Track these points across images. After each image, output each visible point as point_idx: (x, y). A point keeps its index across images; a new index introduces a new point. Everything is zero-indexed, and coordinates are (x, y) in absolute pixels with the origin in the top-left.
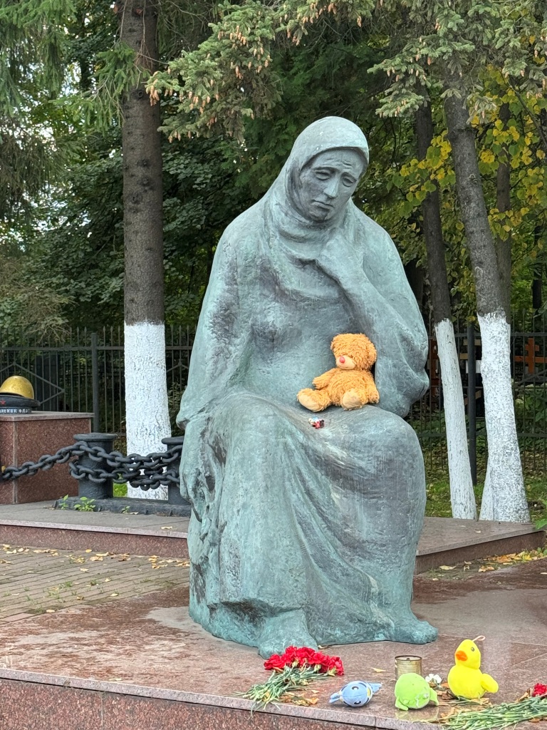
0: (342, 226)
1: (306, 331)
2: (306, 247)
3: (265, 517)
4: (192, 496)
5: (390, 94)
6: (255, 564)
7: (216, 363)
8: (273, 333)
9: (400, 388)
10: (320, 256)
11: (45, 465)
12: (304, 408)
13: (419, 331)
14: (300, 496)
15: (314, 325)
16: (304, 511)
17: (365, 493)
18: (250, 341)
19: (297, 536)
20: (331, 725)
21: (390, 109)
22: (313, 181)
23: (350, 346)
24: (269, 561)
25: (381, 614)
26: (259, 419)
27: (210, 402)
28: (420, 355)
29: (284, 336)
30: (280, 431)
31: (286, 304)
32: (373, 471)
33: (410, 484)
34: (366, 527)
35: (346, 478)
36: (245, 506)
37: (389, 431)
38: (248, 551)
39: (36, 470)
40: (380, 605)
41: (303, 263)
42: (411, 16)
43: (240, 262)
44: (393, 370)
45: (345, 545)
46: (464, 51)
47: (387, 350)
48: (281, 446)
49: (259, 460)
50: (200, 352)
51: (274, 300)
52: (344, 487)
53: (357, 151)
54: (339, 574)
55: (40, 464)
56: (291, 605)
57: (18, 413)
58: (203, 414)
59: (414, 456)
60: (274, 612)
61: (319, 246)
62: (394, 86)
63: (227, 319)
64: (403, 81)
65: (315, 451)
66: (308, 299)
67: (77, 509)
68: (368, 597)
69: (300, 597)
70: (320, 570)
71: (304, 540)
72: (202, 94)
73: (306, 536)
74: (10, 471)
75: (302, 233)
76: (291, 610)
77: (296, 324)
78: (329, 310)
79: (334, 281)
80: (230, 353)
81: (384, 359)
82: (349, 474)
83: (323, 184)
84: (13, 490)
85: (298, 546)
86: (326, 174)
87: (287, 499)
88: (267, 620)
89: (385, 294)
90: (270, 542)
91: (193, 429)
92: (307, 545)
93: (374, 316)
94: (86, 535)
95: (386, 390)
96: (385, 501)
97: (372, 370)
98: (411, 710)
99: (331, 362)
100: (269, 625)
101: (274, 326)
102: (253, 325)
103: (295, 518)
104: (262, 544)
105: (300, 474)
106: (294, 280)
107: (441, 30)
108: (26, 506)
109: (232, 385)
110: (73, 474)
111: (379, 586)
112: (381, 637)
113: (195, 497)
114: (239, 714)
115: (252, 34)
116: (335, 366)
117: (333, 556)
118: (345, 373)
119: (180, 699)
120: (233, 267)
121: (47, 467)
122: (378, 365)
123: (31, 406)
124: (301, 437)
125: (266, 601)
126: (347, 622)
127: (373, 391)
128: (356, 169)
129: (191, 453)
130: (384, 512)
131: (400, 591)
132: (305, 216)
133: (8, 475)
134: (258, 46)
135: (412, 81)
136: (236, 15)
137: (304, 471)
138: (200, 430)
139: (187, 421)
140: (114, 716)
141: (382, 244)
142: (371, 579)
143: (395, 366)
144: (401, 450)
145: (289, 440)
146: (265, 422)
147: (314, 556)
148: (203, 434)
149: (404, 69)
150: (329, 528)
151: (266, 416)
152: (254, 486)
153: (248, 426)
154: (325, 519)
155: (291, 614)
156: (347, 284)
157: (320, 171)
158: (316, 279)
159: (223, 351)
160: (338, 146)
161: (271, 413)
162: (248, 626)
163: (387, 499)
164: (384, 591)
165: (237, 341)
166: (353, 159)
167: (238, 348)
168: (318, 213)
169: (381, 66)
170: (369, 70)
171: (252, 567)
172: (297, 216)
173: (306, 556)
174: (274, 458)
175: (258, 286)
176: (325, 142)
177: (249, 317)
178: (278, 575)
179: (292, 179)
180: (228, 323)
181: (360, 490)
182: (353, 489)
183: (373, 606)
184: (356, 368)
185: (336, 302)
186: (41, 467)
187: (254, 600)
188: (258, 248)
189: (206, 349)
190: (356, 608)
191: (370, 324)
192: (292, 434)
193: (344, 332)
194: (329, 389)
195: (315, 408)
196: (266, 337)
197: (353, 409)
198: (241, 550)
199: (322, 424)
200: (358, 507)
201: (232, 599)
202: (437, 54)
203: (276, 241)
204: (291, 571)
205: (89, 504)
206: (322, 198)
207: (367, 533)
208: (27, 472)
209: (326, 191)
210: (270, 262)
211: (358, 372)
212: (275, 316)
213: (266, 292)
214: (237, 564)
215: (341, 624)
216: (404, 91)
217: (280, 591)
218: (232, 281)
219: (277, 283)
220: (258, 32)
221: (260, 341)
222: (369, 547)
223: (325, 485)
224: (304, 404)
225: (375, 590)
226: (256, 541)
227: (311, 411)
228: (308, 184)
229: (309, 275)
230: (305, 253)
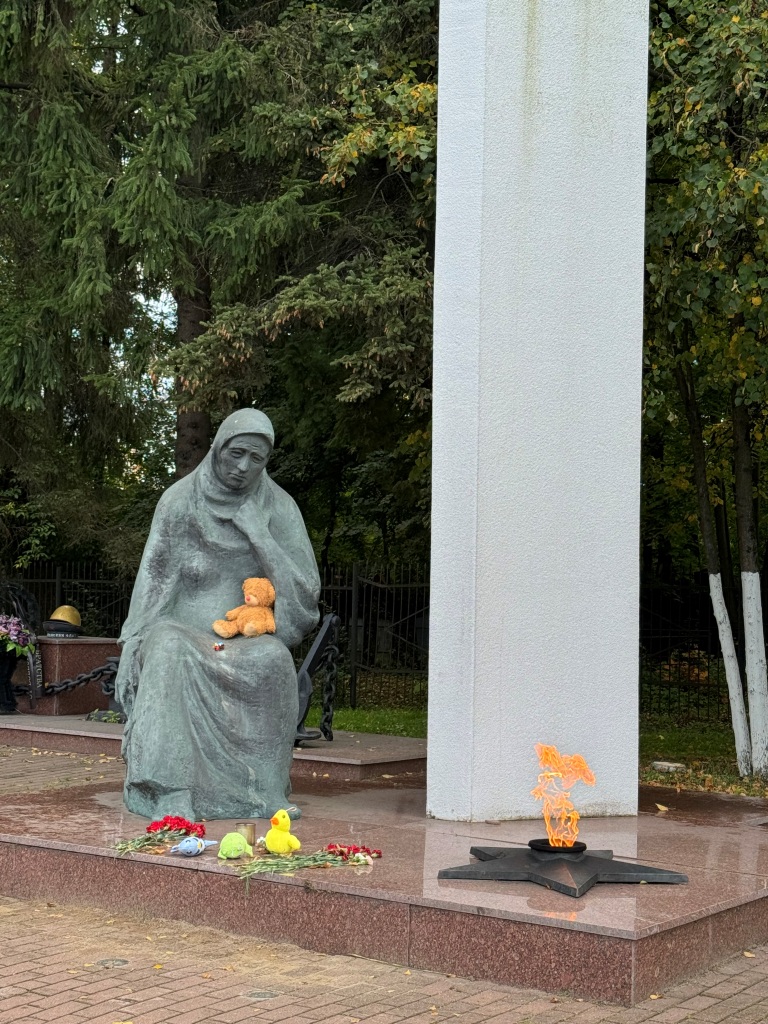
0: (256, 493)
1: (224, 575)
2: (225, 509)
3: (164, 717)
4: (122, 701)
5: (348, 383)
6: (153, 753)
7: (150, 597)
8: (197, 575)
9: (293, 622)
10: (235, 516)
11: (81, 682)
12: (217, 635)
13: (312, 577)
14: (195, 702)
15: (230, 570)
16: (198, 714)
17: (248, 702)
18: (179, 581)
19: (190, 733)
20: (169, 869)
21: (347, 395)
22: (229, 458)
23: (256, 588)
24: (164, 751)
25: (256, 797)
26: (166, 641)
27: (142, 628)
28: (312, 596)
29: (205, 578)
30: (182, 651)
31: (208, 553)
32: (254, 685)
33: (282, 696)
34: (248, 729)
35: (234, 690)
36: (149, 708)
37: (268, 654)
38: (148, 743)
39: (74, 687)
40: (257, 790)
41: (223, 522)
42: (368, 320)
43: (172, 519)
44: (287, 608)
45: (231, 742)
46: (407, 351)
47: (283, 591)
48: (181, 663)
49: (163, 673)
50: (139, 589)
51: (199, 549)
52: (232, 697)
53: (262, 436)
54: (223, 765)
55: (77, 682)
56: (180, 786)
57: (65, 637)
58: (136, 637)
59: (286, 675)
60: (166, 791)
61: (236, 508)
62: (352, 377)
63: (161, 564)
64: (360, 372)
65: (210, 668)
66: (225, 550)
67: (105, 721)
68: (246, 783)
69: (188, 781)
70: (208, 761)
71: (196, 736)
72: (193, 378)
73: (198, 733)
74: (52, 687)
75: (222, 498)
76: (180, 790)
77: (215, 569)
78: (242, 559)
79: (245, 536)
80: (162, 590)
81: (281, 598)
82: (236, 687)
83: (237, 460)
84: (55, 704)
85: (190, 741)
86: (238, 453)
87: (184, 705)
88: (161, 797)
89: (286, 548)
90: (166, 737)
91: (127, 650)
92: (198, 740)
93: (274, 565)
94: (101, 741)
95: (282, 623)
96: (263, 709)
97: (272, 607)
98: (229, 859)
99: (241, 600)
100: (163, 801)
101: (198, 570)
102: (181, 569)
103: (190, 719)
104: (159, 738)
105: (197, 685)
106: (215, 535)
107: (388, 332)
108: (64, 717)
109: (162, 615)
110: (103, 691)
111: (257, 775)
112: (256, 815)
113: (125, 702)
114: (107, 861)
115: (237, 330)
116: (244, 603)
117: (219, 750)
118: (251, 609)
119: (68, 849)
120: (166, 523)
121: (83, 684)
122: (277, 603)
123: (76, 631)
124: (200, 657)
125: (159, 782)
126: (228, 802)
127: (271, 623)
128: (263, 451)
129: (124, 667)
130: (262, 716)
131: (274, 780)
132: (225, 484)
133: (50, 690)
134: (240, 341)
135: (366, 373)
136: (226, 315)
137: (200, 683)
138: (133, 650)
139: (123, 642)
140: (23, 863)
141: (288, 508)
142: (250, 769)
143: (289, 604)
144: (276, 670)
145: (189, 659)
146: (170, 644)
147: (203, 749)
148: (135, 653)
149: (359, 363)
150: (219, 729)
151: (172, 640)
152: (157, 693)
153: (156, 646)
154: (215, 721)
155: (179, 793)
156: (254, 539)
157: (234, 450)
158: (233, 534)
159: (156, 589)
160: (246, 432)
161: (176, 637)
162: (150, 802)
163: (266, 707)
164: (260, 779)
165: (168, 581)
166: (260, 442)
167: (168, 586)
168: (234, 483)
169: (341, 360)
170: (332, 363)
171: (150, 756)
172: (219, 484)
173: (196, 749)
174: (174, 672)
175: (186, 539)
176: (237, 429)
177: (178, 562)
178: (170, 762)
179: (215, 456)
180: (161, 566)
181: (244, 700)
182: (239, 699)
183: (251, 791)
184: (259, 605)
185: (248, 553)
186: (78, 684)
187: (150, 781)
188: (187, 508)
189: (144, 586)
190: (236, 791)
191: (271, 571)
192: (192, 654)
193: (253, 576)
194: (238, 621)
195: (225, 636)
196: (191, 579)
197: (252, 637)
198: (144, 742)
199: (221, 648)
200: (242, 713)
201: (136, 781)
202: (384, 353)
203: (202, 503)
204: (182, 760)
205: (115, 718)
206: (235, 472)
207: (249, 734)
208: (67, 688)
209: (239, 466)
210: (196, 520)
211: (260, 609)
212: (198, 562)
213: (192, 543)
214: (141, 753)
215: (223, 803)
216: (359, 381)
217: (172, 775)
218: (165, 533)
219: (201, 536)
220: (241, 330)
221: (187, 582)
222: (250, 744)
223: (218, 695)
224: (217, 632)
225: (252, 777)
226: (155, 736)
227: (222, 638)
228: (226, 461)
229: (226, 531)
230: (225, 514)
